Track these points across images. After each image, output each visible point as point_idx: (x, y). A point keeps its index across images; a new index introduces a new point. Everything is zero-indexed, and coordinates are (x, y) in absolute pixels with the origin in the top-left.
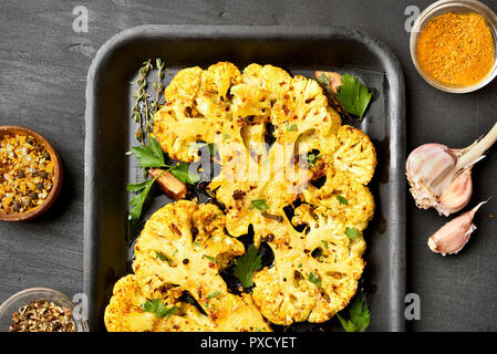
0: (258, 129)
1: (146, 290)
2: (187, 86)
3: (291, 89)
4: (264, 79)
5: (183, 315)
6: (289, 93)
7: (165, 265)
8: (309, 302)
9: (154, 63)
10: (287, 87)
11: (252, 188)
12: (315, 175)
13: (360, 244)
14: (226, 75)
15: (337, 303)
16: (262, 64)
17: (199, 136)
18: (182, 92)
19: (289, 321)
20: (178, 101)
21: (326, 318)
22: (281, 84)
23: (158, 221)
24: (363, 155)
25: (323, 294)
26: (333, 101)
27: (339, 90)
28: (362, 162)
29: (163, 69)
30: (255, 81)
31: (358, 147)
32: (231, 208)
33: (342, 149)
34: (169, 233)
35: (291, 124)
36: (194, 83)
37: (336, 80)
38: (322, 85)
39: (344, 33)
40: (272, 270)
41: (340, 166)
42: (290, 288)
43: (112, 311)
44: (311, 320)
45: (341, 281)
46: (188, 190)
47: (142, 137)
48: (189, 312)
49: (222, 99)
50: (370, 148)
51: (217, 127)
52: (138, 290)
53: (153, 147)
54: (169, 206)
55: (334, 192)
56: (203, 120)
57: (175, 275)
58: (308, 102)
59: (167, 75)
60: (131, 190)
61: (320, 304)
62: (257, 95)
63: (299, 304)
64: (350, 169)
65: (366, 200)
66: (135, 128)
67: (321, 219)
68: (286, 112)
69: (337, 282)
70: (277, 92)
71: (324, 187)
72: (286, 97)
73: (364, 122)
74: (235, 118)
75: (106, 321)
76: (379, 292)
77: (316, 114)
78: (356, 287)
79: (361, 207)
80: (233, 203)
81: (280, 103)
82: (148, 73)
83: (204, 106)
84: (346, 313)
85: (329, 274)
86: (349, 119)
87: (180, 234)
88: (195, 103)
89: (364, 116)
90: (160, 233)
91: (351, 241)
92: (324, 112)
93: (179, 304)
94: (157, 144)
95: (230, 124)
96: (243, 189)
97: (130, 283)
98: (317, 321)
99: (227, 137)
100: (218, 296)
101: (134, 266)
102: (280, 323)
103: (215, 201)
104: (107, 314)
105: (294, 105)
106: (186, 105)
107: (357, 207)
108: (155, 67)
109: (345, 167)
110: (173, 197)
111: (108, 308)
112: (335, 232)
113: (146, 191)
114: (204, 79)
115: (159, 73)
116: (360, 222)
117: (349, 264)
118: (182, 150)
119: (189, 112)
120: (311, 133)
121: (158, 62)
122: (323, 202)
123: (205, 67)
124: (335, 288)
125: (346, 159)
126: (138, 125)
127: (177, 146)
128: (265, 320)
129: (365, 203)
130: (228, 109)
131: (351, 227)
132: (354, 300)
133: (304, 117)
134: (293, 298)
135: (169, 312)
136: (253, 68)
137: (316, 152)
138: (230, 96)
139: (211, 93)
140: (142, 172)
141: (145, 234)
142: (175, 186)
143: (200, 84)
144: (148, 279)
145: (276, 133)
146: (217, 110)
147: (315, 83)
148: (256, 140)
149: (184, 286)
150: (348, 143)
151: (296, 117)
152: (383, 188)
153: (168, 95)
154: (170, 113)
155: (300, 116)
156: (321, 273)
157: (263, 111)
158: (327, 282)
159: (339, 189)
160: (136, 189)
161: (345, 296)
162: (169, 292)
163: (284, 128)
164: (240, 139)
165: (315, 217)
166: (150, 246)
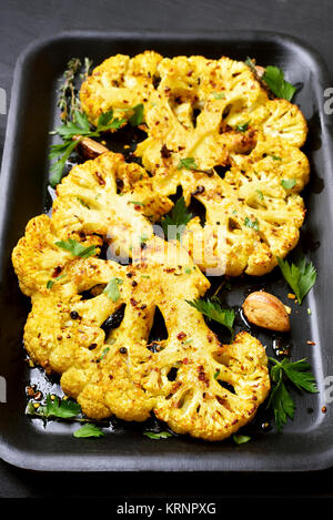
0: (186, 108)
1: (64, 232)
3: (218, 67)
6: (216, 71)
10: (213, 66)
11: (180, 149)
15: (277, 244)
17: (126, 102)
20: (106, 73)
22: (208, 64)
23: (81, 169)
24: (293, 121)
25: (262, 241)
28: (293, 128)
31: (288, 115)
32: (159, 167)
33: (271, 119)
34: (93, 181)
35: (219, 94)
36: (122, 64)
41: (271, 133)
42: (224, 232)
45: (281, 228)
49: (149, 74)
50: (299, 115)
51: (144, 96)
56: (130, 90)
58: (234, 75)
60: (52, 149)
61: (258, 245)
63: (235, 245)
64: (281, 135)
65: (300, 157)
68: (214, 86)
70: (204, 70)
71: (255, 149)
72: (213, 74)
74: (163, 89)
75: (15, 254)
77: (244, 84)
79: (296, 162)
80: (161, 162)
81: (207, 79)
83: (130, 81)
85: (266, 220)
87: (104, 183)
88: (122, 79)
90: (82, 182)
91: (288, 195)
92: (251, 83)
95: (157, 94)
96: (172, 149)
98: (258, 262)
99: (154, 104)
105: (220, 81)
106: (113, 78)
107: (291, 163)
109: (275, 134)
112: (270, 184)
114: (131, 65)
116: (295, 177)
119: (116, 83)
122: (255, 164)
124: (274, 231)
125: (276, 126)
131: (287, 180)
133: (232, 89)
134: (229, 242)
135: (87, 253)
141: (66, 181)
142: (98, 147)
144: (66, 221)
146: (145, 83)
148: (183, 116)
150: (276, 114)
151: (223, 89)
153: (97, 71)
154: (97, 82)
155: (228, 87)
156: (259, 218)
157: (191, 86)
158: (265, 226)
162: (88, 237)
163: (211, 97)
164: (168, 107)
165: (248, 178)
166: (70, 191)
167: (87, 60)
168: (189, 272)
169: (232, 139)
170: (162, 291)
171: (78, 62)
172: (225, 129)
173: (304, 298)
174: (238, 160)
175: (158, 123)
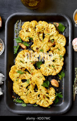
0: (41, 35)
1: (18, 68)
2: (26, 25)
3: (48, 26)
4: (43, 24)
5: (26, 74)
6: (48, 27)
7: (22, 63)
8: (52, 71)
9: (19, 21)
10: (47, 26)
11: (40, 47)
12: (53, 44)
13: (63, 59)
14: (35, 23)
15: (58, 71)
16: (42, 21)
17: (29, 36)
18: (25, 27)
19: (48, 75)
20: (25, 29)
21: (56, 74)
22: (46, 25)
23: (20, 54)
24: (63, 40)
25: (55, 69)
26: (57, 29)
27: (58, 26)
28: (63, 42)
29: (21, 22)
30: (41, 24)
31: (62, 38)
32: (36, 51)
34: (23, 56)
35: (48, 33)
36: (28, 25)
37: (58, 24)
38: (55, 25)
39: (59, 14)
40: (44, 64)
41: (59, 42)
42: (48, 68)
43: (11, 73)
44: (52, 75)
45: (59, 67)
46: (27, 48)
47: (17, 36)
48: (27, 73)
49: (34, 28)
50: (65, 39)
51: (33, 34)
52: (16, 68)
53: (19, 38)
54: (23, 51)
55: (57, 48)
56: (30, 33)
57: (24, 65)
58: (52, 29)
59: (22, 24)
60: (15, 47)
61: (54, 71)
62: (41, 27)
63: (50, 71)
64: (61, 43)
65: (64, 50)
66: (15, 35)
67: (55, 54)
68: (47, 31)
69: (58, 67)
70: (45, 27)
71: (55, 47)
72: (47, 28)
73: (64, 33)
74: (37, 32)
75: (9, 75)
76: (67, 69)
77: (54, 31)
78: (62, 68)
79: (63, 51)
80: (36, 50)
81: (46, 29)
82: (18, 23)
83: (30, 30)
84: (60, 73)
85: (56, 65)
86: (60, 33)
87: (25, 57)
88: (28, 29)
89: (64, 32)
90: (21, 57)
91: (61, 58)
92: (55, 31)
93: (25, 71)
94: (20, 38)
95: (35, 33)
96: (38, 47)
97: (14, 67)
98: (54, 75)
99: (35, 36)
100: (33, 70)
101: (15, 64)
102: (46, 75)
103: (32, 50)
104: (10, 74)
105: (49, 30)
106: (26, 29)
107: (62, 51)
108: (20, 21)
109: (59, 43)
110: (23, 49)
111: (10, 72)
112: (57, 56)
113: (18, 48)
114: (30, 24)
115: (20, 23)
116: (63, 54)
117: (60, 63)
118: (25, 39)
119: (27, 31)
120: (52, 35)
121: (20, 20)
122: (55, 50)
123: (30, 22)
124: (57, 68)
126: (16, 34)
127: (24, 38)
128: (43, 75)
129: (63, 50)
130: (35, 30)
131: (61, 55)
132: (61, 71)
133: (51, 32)
134: (49, 70)
135: (23, 73)
136: (40, 22)
137: (53, 39)
138: (35, 28)
139: (31, 27)
140: (17, 44)
141: (18, 57)
142: (24, 47)
143: (29, 25)
144: (18, 66)
145: (45, 36)
146: (33, 31)
147: (53, 25)
148: (41, 37)
149: (26, 67)
150: (60, 38)
151: (49, 32)
152: (67, 47)
153: (23, 27)
154: (23, 31)
155: (50, 32)
156: (55, 65)
157: (42, 31)
158: (56, 67)
159: (58, 47)
160: (16, 47)
161: (59, 70)
162: (23, 69)
163: (47, 34)
164: (38, 37)
165: (53, 53)
168: (41, 77)
169: (51, 44)
170: (37, 81)
172: (49, 41)
173: (62, 79)
174: (52, 49)
175: (36, 41)
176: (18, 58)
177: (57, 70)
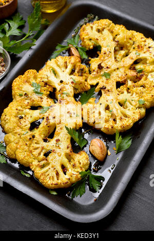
0: (123, 53)
1: (39, 79)
3: (145, 41)
6: (143, 43)
7: (53, 75)
10: (143, 40)
11: (107, 68)
13: (143, 111)
17: (97, 39)
21: (111, 128)
22: (142, 38)
23: (61, 60)
25: (115, 120)
32: (94, 71)
41: (150, 78)
45: (126, 118)
56: (101, 35)
57: (55, 82)
58: (149, 47)
69: (123, 117)
70: (139, 40)
77: (151, 53)
79: (151, 95)
80: (96, 69)
81: (137, 44)
87: (66, 67)
88: (103, 30)
90: (59, 63)
96: (103, 66)
100: (68, 95)
104: (18, 78)
107: (149, 94)
112: (134, 99)
114: (111, 25)
116: (147, 100)
119: (99, 30)
122: (135, 88)
124: (121, 118)
129: (153, 94)
133: (145, 53)
148: (119, 55)
154: (91, 27)
162: (48, 86)
166: (51, 65)
167: (97, 17)
169: (132, 73)
171: (93, 16)
172: (132, 67)
173: (119, 152)
174: (130, 83)
175: (105, 53)
176: (51, 63)
177: (118, 121)
